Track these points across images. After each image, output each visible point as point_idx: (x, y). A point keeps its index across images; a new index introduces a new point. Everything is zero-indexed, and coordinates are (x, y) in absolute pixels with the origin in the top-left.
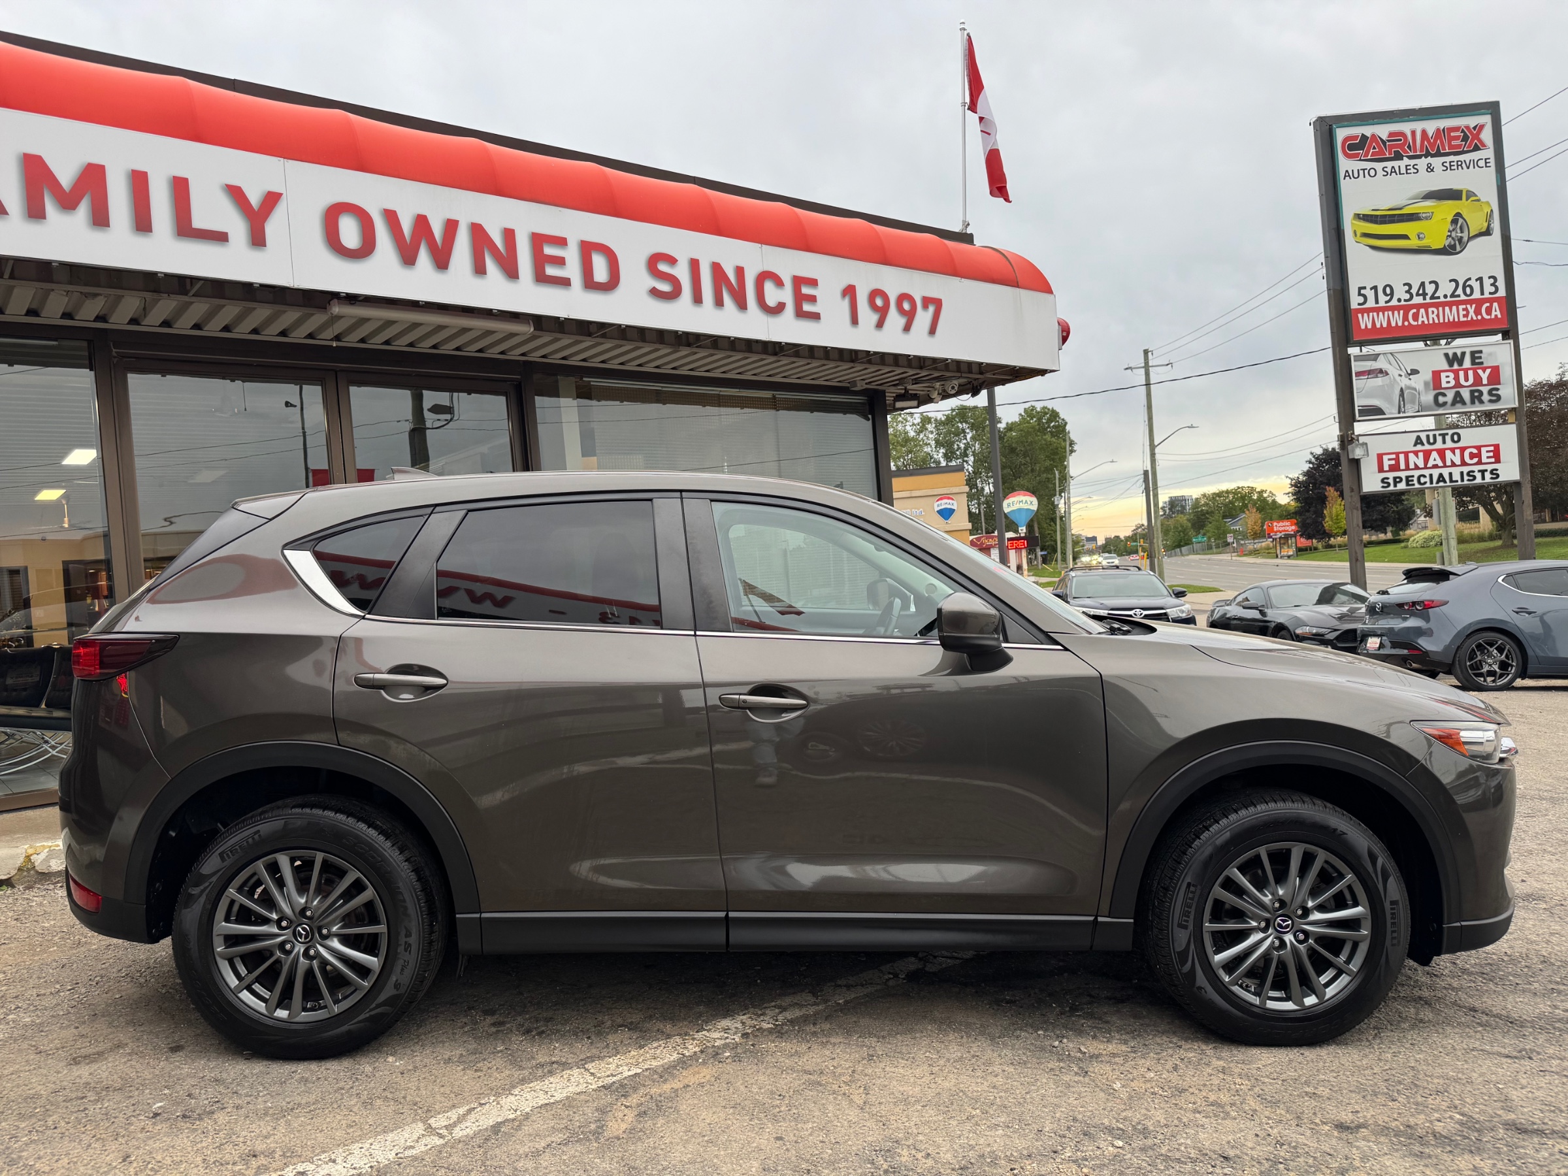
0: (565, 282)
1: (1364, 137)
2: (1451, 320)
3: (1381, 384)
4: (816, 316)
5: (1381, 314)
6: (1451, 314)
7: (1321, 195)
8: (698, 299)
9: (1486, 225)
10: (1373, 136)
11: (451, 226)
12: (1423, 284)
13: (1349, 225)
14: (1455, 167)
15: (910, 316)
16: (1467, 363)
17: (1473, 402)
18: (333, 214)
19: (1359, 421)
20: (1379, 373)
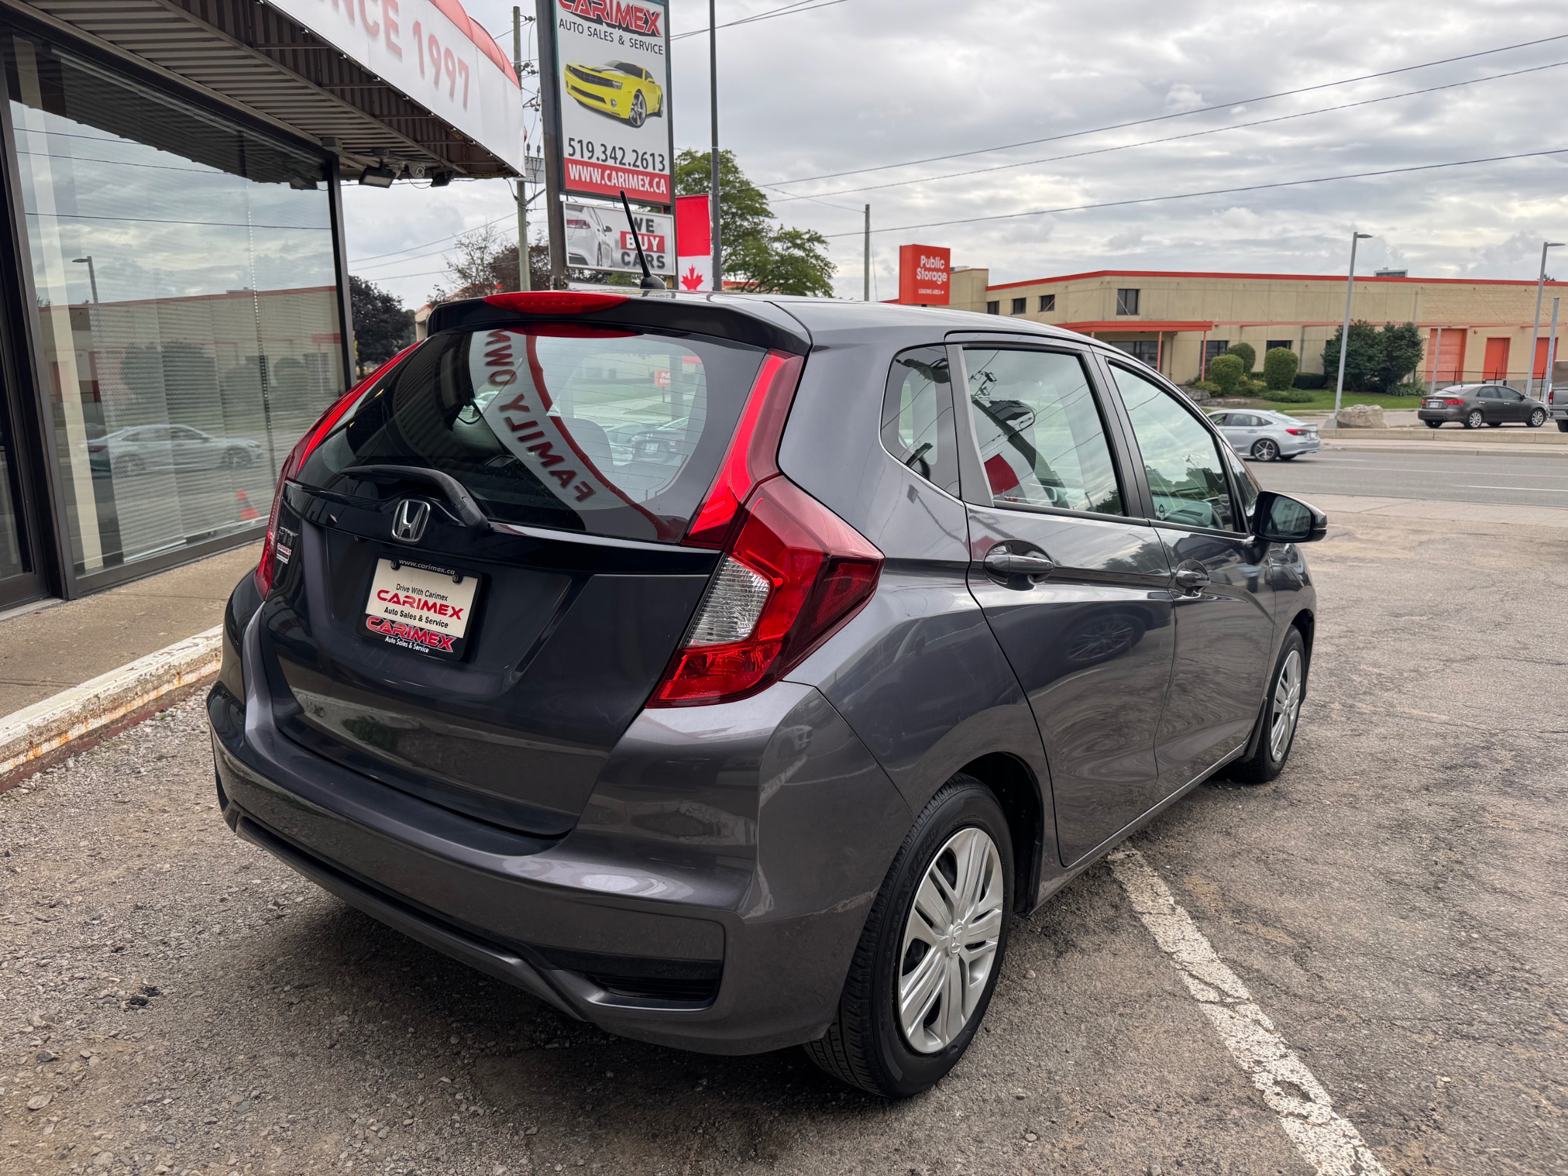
2: (633, 187)
3: (584, 235)
4: (398, 52)
5: (585, 168)
9: (658, 106)
12: (614, 148)
13: (564, 76)
14: (639, 46)
15: (452, 78)
16: (644, 229)
20: (583, 224)
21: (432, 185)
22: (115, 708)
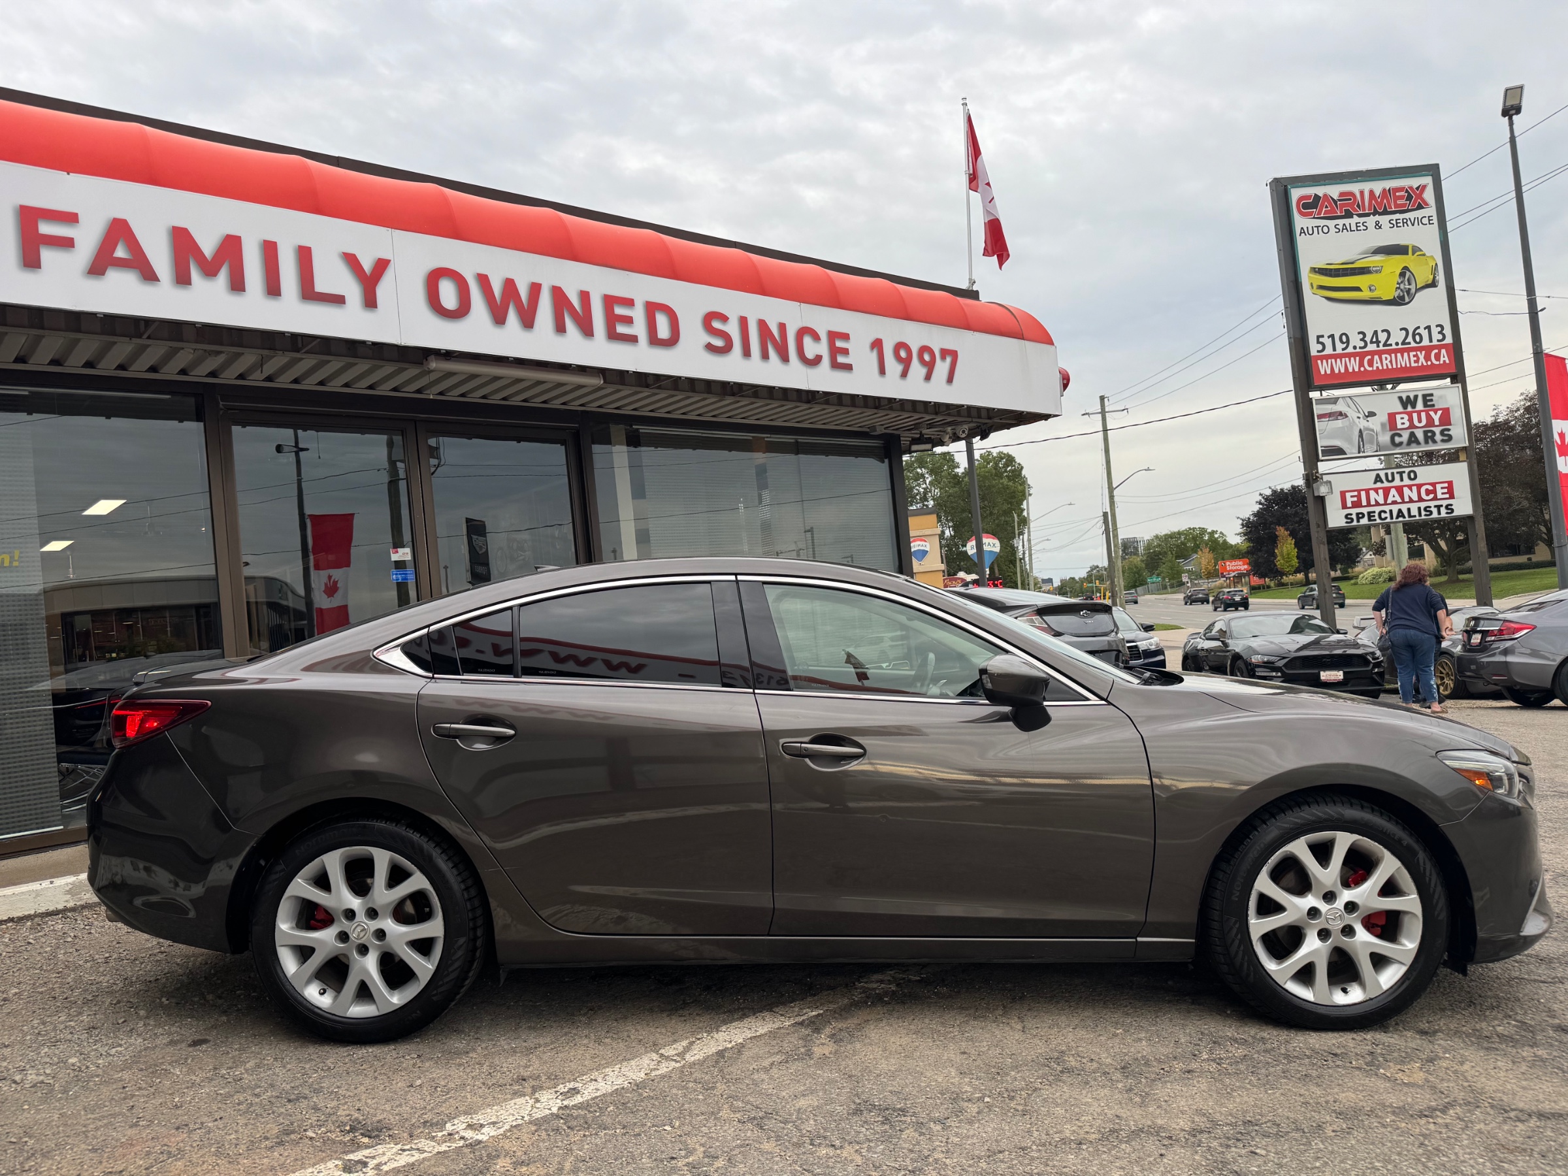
0: (633, 339)
1: (1317, 197)
2: (1403, 366)
3: (1341, 425)
4: (848, 367)
5: (1338, 360)
6: (1403, 361)
7: (1279, 250)
8: (747, 353)
9: (1432, 277)
10: (1325, 195)
11: (535, 289)
12: (1376, 332)
13: (1307, 279)
14: (1401, 224)
15: (930, 367)
16: (1420, 406)
17: (1426, 442)
18: (434, 278)
19: (1322, 461)
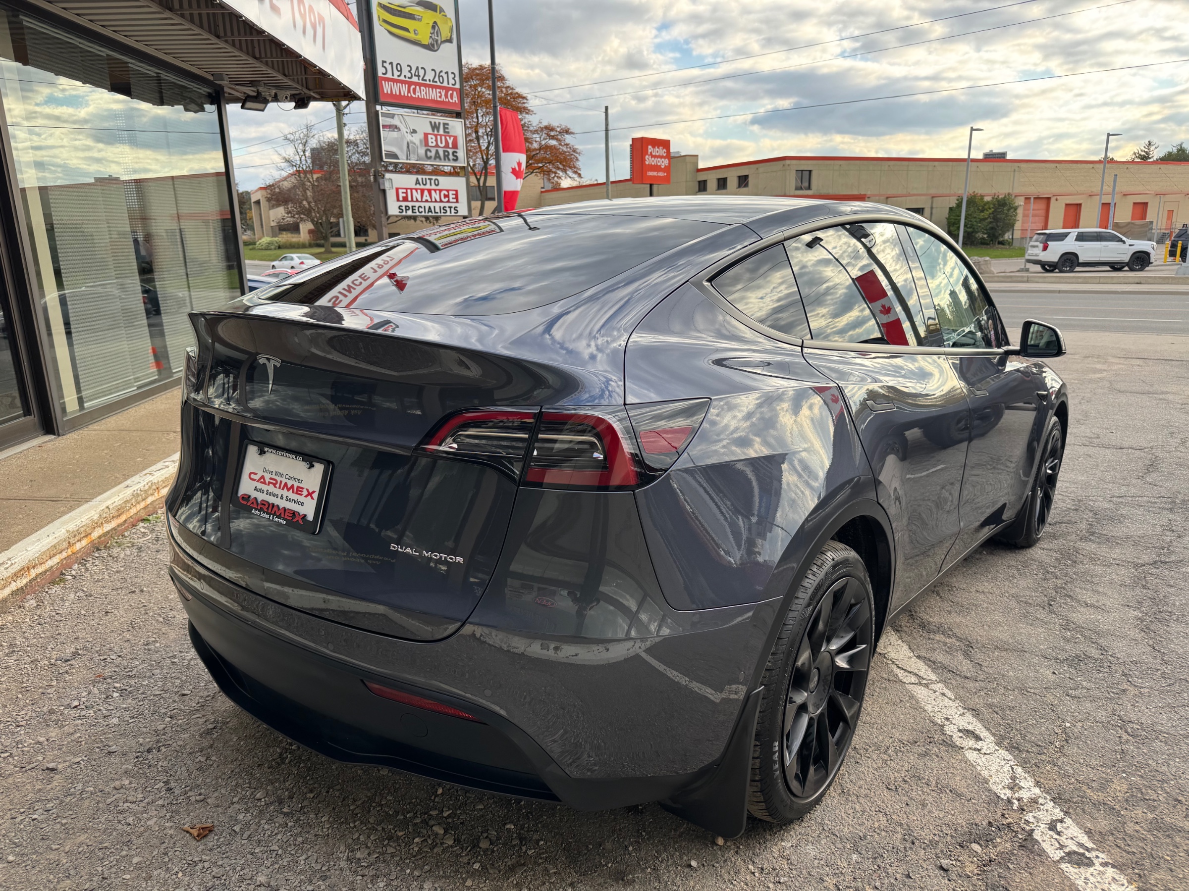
2: (433, 98)
3: (396, 136)
4: (278, 11)
5: (395, 84)
6: (434, 94)
9: (450, 35)
12: (418, 68)
13: (376, 11)
15: (314, 30)
16: (441, 131)
17: (445, 159)
20: (395, 128)
21: (295, 108)
22: (119, 515)
